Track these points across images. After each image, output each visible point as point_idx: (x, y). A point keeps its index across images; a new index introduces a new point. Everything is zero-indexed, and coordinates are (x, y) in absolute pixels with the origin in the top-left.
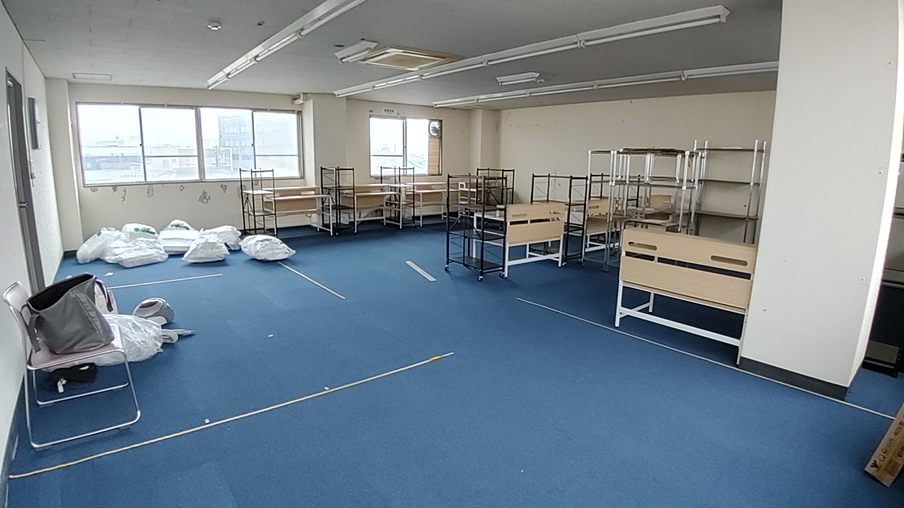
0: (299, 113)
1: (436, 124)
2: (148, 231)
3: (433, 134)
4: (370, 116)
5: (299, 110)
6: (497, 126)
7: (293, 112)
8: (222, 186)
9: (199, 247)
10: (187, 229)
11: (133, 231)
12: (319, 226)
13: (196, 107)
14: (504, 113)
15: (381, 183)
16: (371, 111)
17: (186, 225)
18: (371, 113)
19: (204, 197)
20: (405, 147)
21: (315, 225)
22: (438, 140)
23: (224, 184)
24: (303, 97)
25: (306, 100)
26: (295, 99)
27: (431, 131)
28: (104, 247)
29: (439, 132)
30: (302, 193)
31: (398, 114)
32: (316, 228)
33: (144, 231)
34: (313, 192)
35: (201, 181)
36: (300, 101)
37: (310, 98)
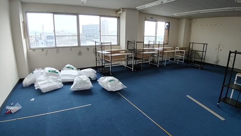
0: (119, 18)
1: (167, 24)
2: (55, 72)
3: (166, 28)
4: (145, 20)
5: (119, 16)
6: (190, 25)
7: (116, 17)
8: (87, 48)
9: (78, 83)
10: (73, 69)
11: (48, 72)
12: (126, 66)
13: (77, 15)
14: (194, 20)
15: (149, 48)
16: (145, 18)
17: (72, 67)
18: (146, 19)
19: (80, 53)
20: (156, 33)
21: (124, 65)
22: (168, 30)
23: (88, 48)
24: (122, 10)
25: (123, 11)
26: (117, 12)
27: (166, 27)
28: (35, 79)
29: (168, 27)
30: (120, 52)
31: (155, 19)
32: (125, 66)
33: (53, 72)
34: (124, 52)
35: (79, 46)
36: (121, 12)
37: (125, 11)
